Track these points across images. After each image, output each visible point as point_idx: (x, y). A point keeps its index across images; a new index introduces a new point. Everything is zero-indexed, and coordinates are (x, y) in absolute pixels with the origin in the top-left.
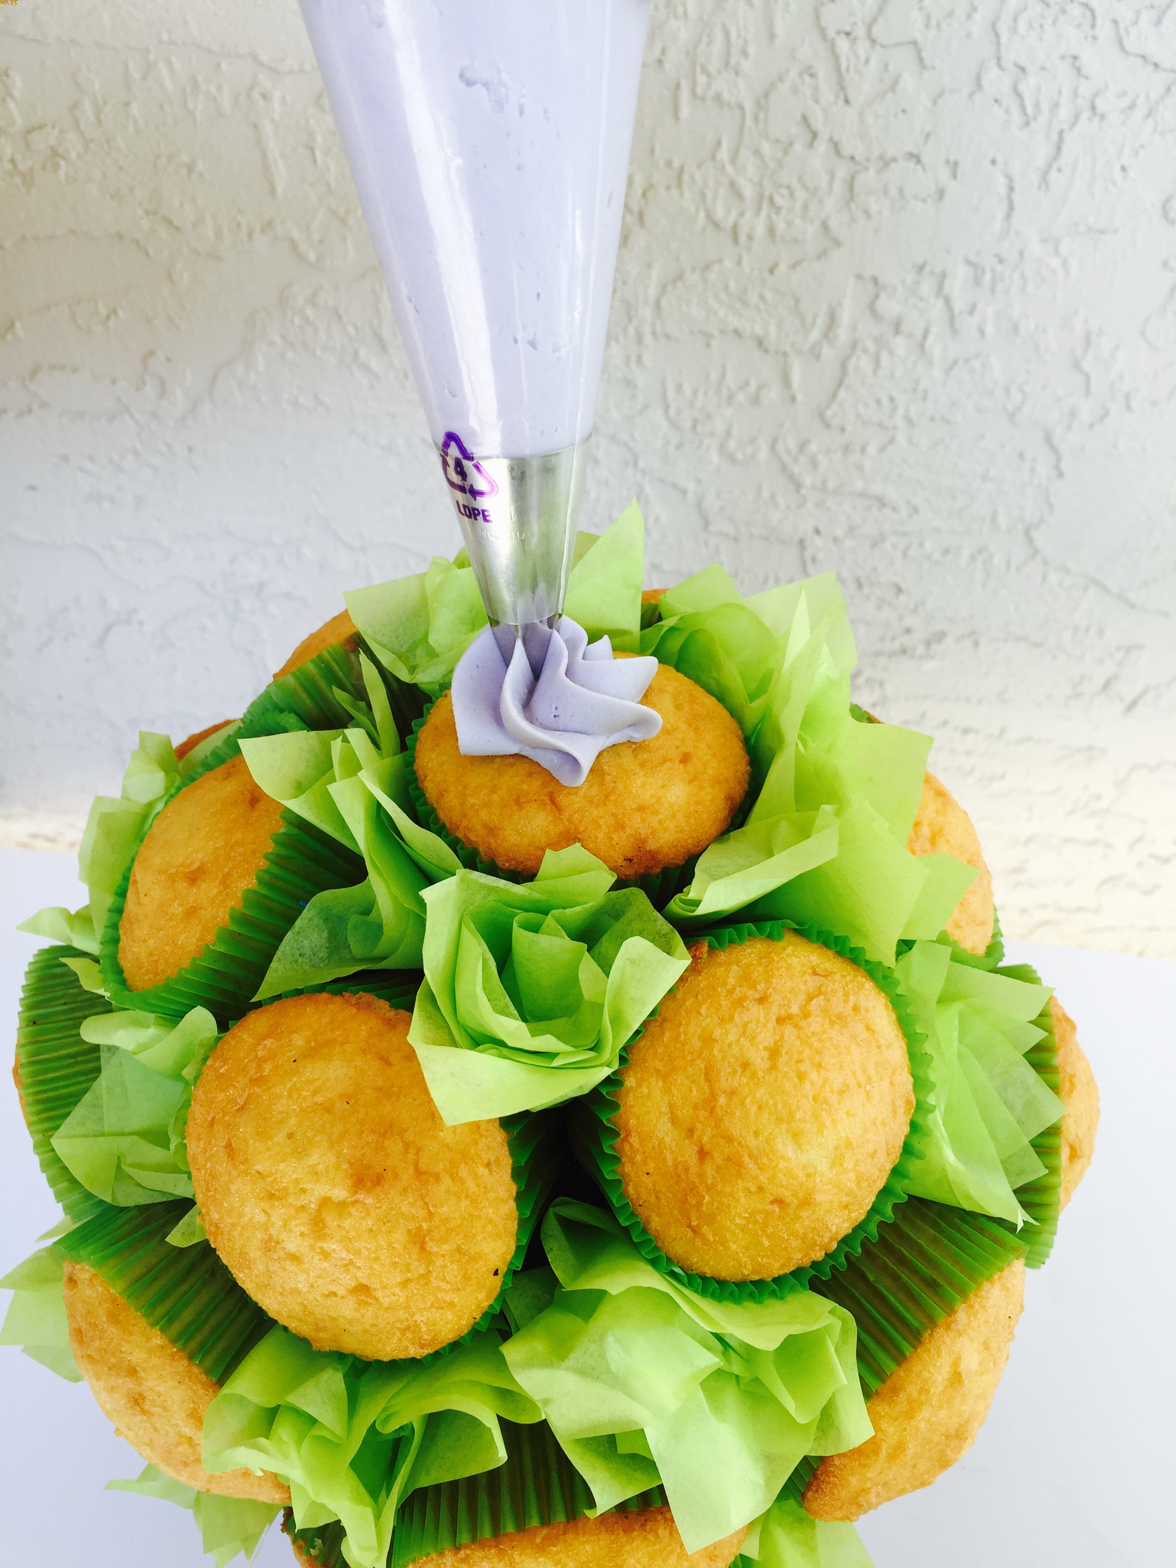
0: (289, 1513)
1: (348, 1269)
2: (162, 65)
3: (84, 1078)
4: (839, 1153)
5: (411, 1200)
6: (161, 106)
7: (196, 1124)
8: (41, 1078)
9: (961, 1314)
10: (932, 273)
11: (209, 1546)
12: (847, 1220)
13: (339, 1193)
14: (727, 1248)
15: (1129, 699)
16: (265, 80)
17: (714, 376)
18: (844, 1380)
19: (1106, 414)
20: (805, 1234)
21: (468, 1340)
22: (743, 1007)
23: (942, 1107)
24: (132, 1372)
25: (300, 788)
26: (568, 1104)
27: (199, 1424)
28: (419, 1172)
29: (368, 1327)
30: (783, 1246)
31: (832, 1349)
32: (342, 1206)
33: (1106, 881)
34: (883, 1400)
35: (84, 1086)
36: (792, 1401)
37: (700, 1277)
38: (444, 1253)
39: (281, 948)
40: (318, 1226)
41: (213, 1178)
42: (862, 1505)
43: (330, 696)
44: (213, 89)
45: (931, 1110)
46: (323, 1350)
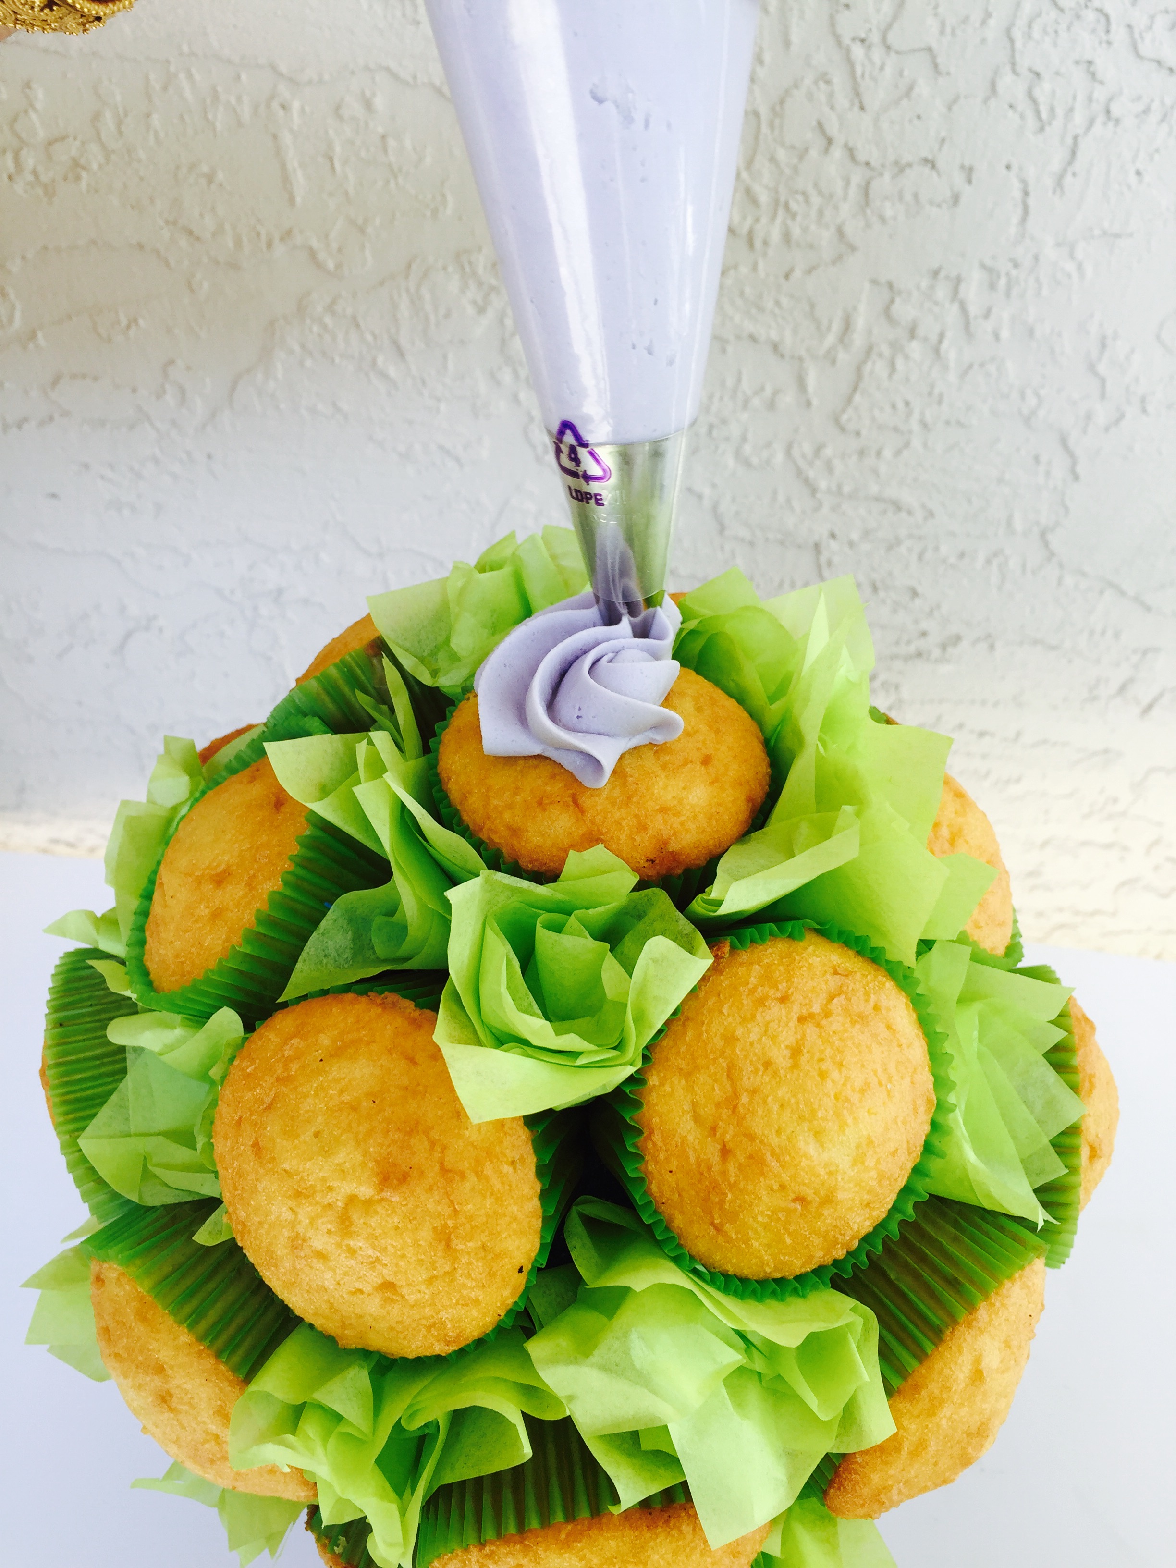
0: (314, 1510)
1: (375, 1267)
2: (182, 76)
3: (111, 1079)
4: (861, 1151)
5: (437, 1198)
6: (182, 117)
7: (223, 1123)
8: (67, 1079)
9: (983, 1312)
10: (947, 277)
11: (234, 1544)
12: (868, 1218)
13: (366, 1191)
14: (749, 1246)
15: (1146, 701)
16: (284, 90)
17: (730, 382)
18: (866, 1378)
19: (1122, 417)
20: (827, 1232)
21: (493, 1337)
22: (765, 1006)
23: (963, 1107)
24: (160, 1370)
25: (324, 791)
26: (591, 1103)
27: (225, 1421)
28: (444, 1170)
29: (394, 1325)
30: (805, 1244)
31: (854, 1346)
32: (368, 1203)
33: (1123, 884)
34: (905, 1397)
35: (110, 1087)
36: (814, 1398)
37: (723, 1275)
38: (470, 1250)
39: (306, 949)
40: (345, 1224)
41: (240, 1177)
42: (884, 1503)
43: (353, 699)
44: (233, 100)
45: (952, 1109)
46: (349, 1347)
